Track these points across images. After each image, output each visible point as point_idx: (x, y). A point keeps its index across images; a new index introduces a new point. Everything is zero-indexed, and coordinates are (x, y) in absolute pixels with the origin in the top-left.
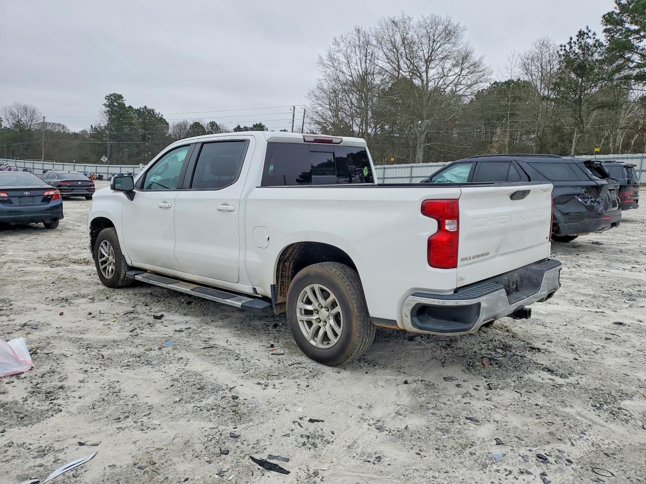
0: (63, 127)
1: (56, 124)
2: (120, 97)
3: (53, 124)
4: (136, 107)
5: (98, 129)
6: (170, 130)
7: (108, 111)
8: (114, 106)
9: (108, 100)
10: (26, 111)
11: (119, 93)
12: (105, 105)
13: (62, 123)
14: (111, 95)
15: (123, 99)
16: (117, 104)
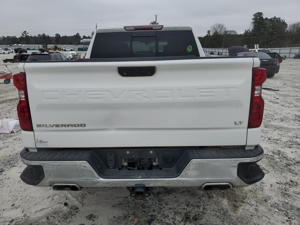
0: (235, 32)
1: (232, 31)
2: (261, 14)
3: (231, 31)
4: (269, 18)
5: (248, 32)
6: (288, 28)
7: (254, 22)
8: (257, 19)
9: (255, 16)
10: (220, 26)
11: (260, 12)
12: (253, 19)
13: (234, 30)
14: (256, 13)
15: (263, 14)
16: (258, 18)
